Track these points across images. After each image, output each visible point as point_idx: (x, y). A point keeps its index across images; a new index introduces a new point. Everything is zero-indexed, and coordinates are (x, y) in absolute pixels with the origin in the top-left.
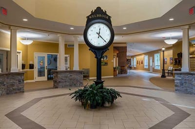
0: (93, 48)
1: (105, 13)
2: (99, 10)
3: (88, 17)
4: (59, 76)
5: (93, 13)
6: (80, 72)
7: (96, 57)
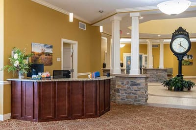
0: (176, 54)
1: (185, 31)
2: (181, 29)
3: (173, 34)
4: (148, 73)
5: (176, 31)
6: (165, 70)
7: (178, 60)
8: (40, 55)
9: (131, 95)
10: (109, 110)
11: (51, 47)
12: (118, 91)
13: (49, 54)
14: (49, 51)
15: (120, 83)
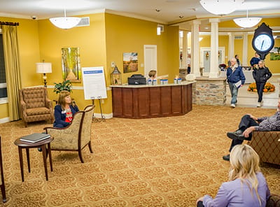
3: (256, 30)
5: (259, 28)
8: (129, 63)
9: (211, 96)
10: (191, 109)
11: (137, 54)
12: (198, 93)
13: (135, 61)
14: (135, 58)
15: (200, 86)
